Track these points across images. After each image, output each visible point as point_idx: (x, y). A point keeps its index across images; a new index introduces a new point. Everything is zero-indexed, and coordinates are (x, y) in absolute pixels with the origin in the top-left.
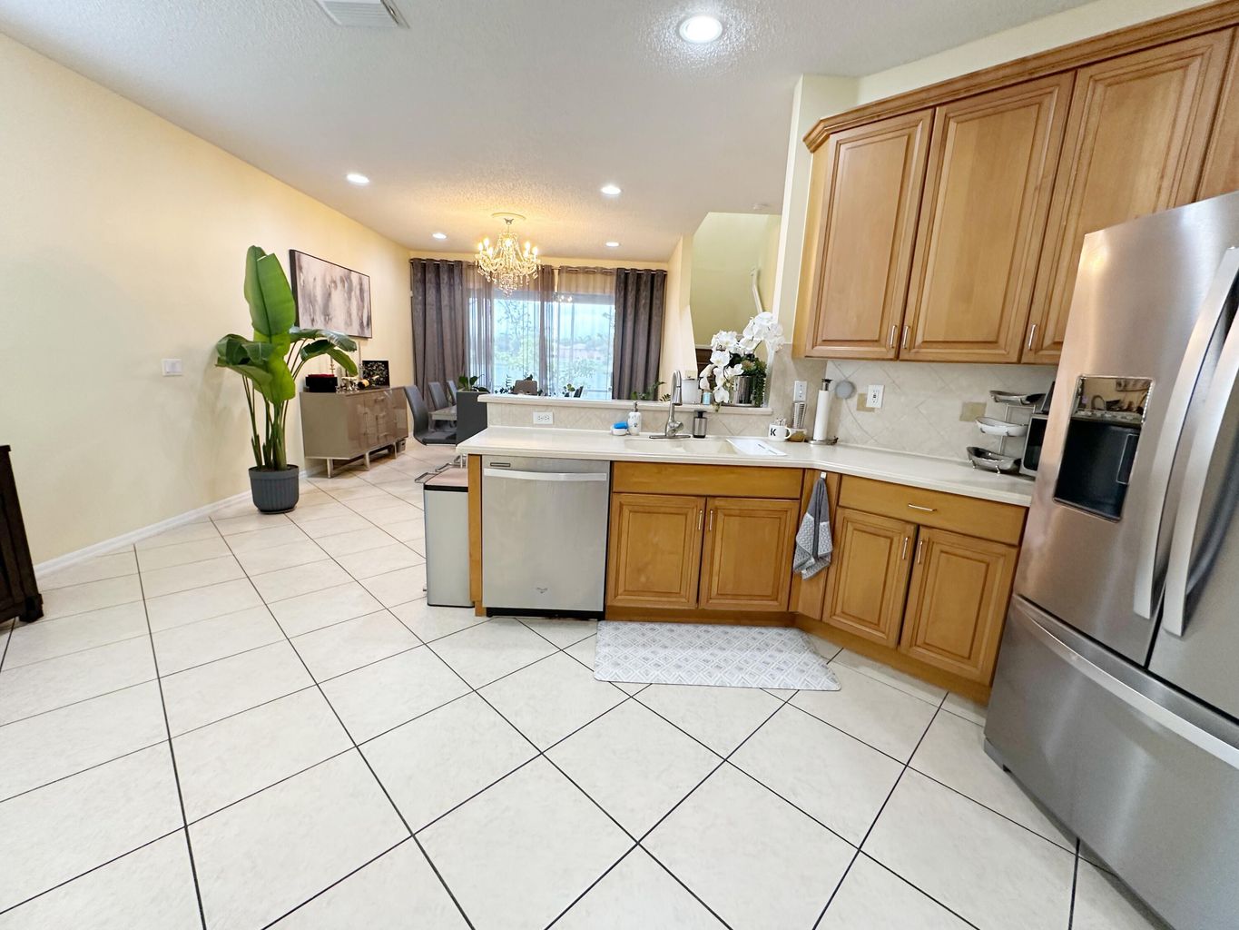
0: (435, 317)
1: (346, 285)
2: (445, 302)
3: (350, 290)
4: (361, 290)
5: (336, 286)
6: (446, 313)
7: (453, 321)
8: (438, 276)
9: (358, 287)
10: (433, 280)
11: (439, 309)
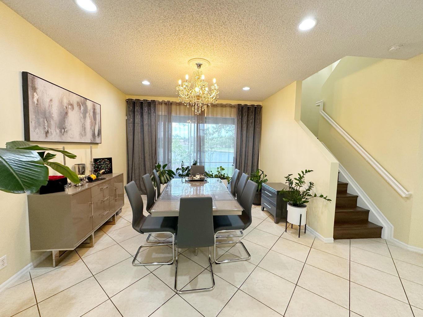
0: (140, 130)
1: (82, 108)
2: (146, 122)
3: (85, 112)
4: (94, 113)
5: (73, 108)
6: (146, 128)
7: (150, 132)
8: (142, 108)
9: (92, 110)
10: (139, 110)
11: (143, 126)
